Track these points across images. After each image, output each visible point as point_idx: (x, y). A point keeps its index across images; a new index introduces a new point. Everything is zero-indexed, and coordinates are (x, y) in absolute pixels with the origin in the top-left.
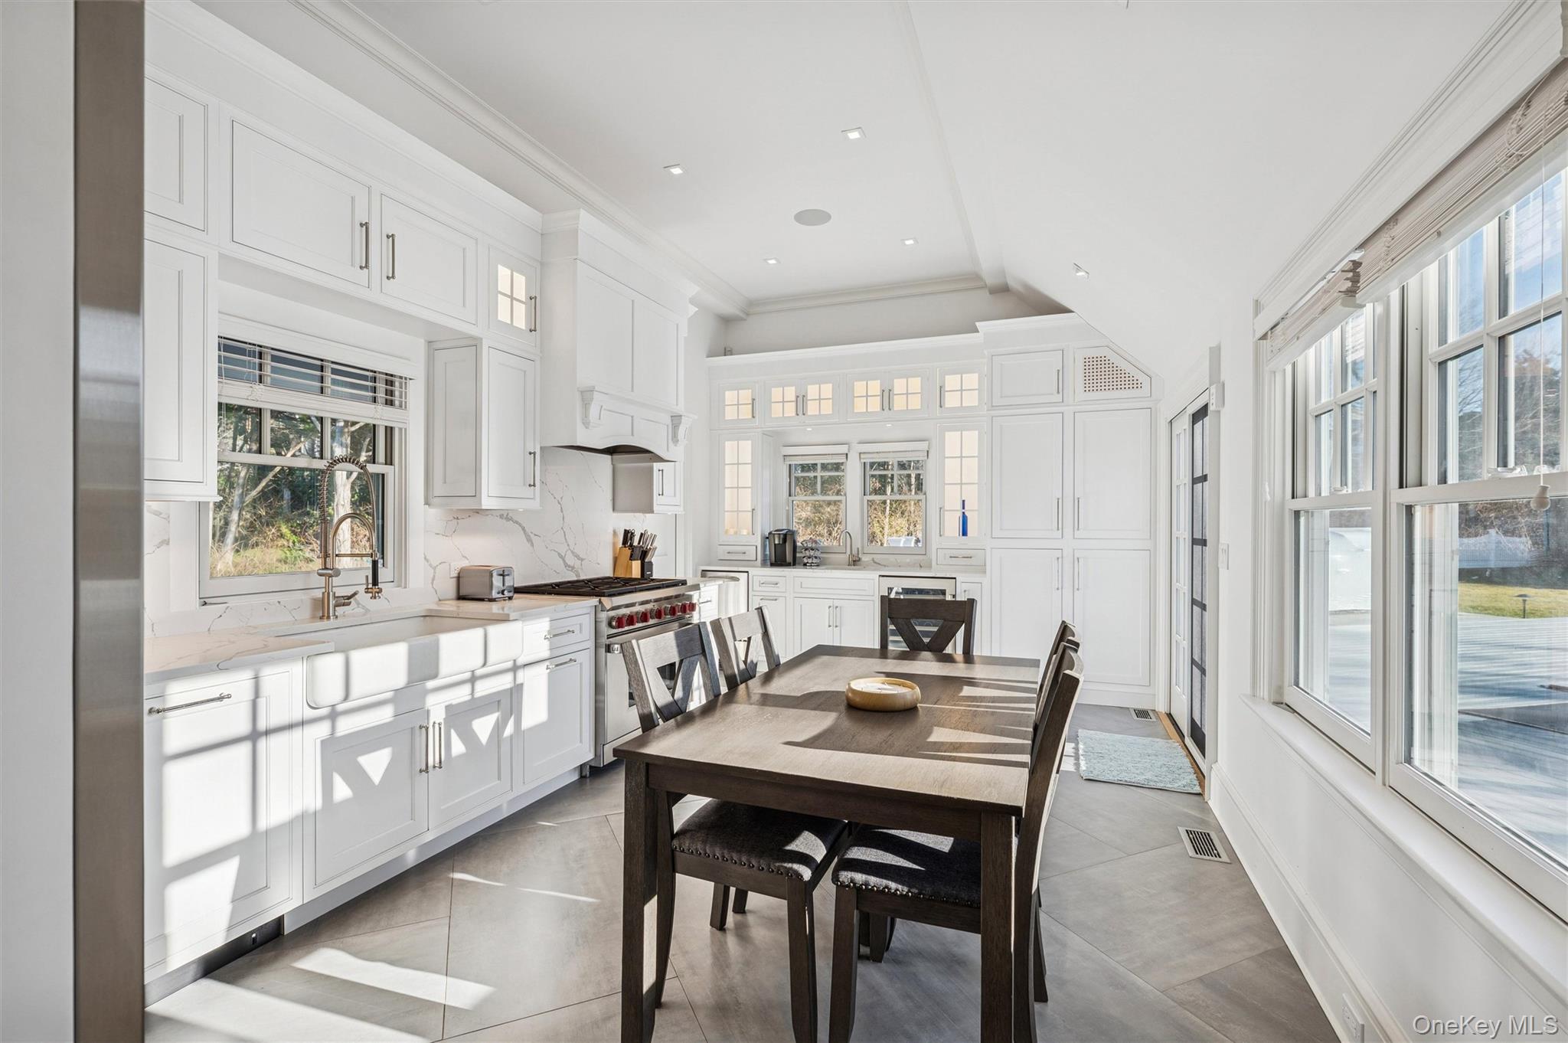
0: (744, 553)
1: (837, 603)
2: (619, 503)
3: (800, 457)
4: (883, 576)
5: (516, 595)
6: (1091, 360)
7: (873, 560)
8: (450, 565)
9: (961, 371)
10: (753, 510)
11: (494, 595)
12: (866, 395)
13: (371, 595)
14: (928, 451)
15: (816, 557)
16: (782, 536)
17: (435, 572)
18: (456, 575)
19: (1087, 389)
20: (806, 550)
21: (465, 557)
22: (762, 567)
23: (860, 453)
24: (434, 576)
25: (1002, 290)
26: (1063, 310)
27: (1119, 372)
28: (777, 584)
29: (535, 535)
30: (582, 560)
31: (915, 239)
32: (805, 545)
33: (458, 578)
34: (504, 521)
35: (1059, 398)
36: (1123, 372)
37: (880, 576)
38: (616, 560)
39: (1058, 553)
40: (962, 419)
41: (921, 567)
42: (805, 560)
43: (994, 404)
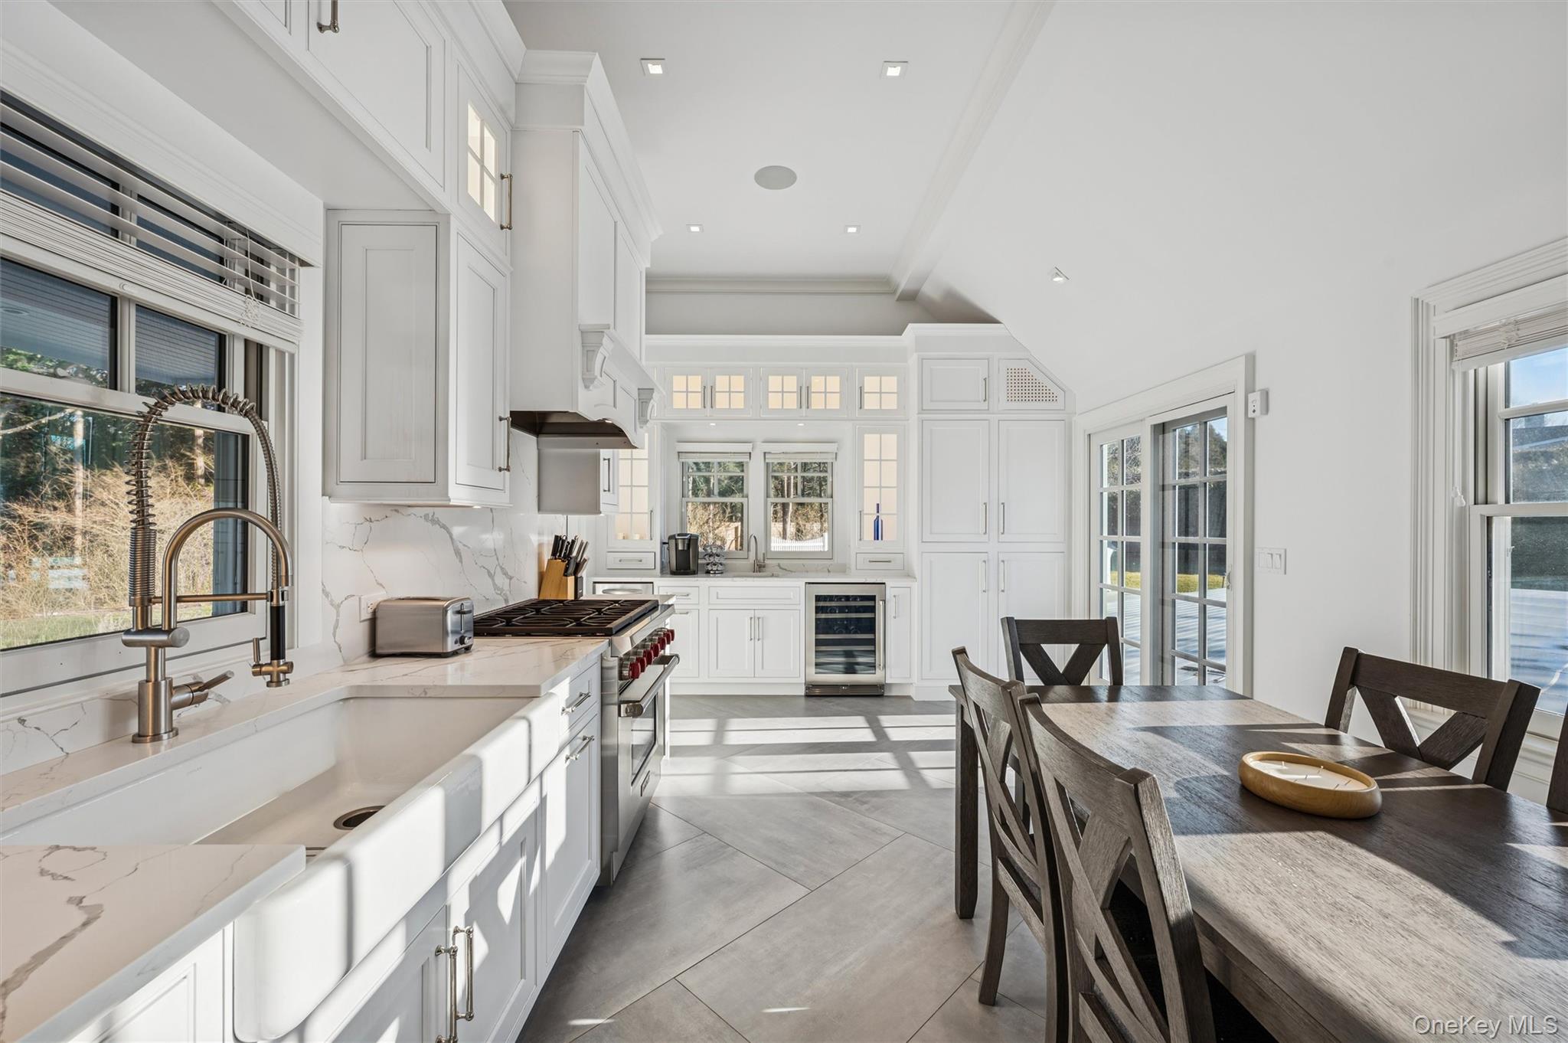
0: (641, 561)
1: (758, 614)
2: (547, 501)
3: (698, 455)
4: (809, 583)
5: (477, 642)
6: (1013, 371)
7: (779, 565)
8: (360, 599)
9: (879, 373)
10: (652, 511)
11: (451, 645)
12: (781, 391)
13: (268, 678)
14: (836, 454)
15: (721, 564)
16: (686, 542)
17: (338, 615)
18: (369, 616)
19: (1010, 399)
20: (710, 556)
21: (381, 585)
22: (661, 577)
23: (765, 453)
24: (337, 621)
25: (910, 298)
26: (988, 320)
27: (1038, 385)
28: (688, 595)
29: (464, 545)
30: (511, 578)
31: (858, 227)
32: (709, 551)
33: (373, 621)
34: (430, 524)
35: (984, 406)
36: (1041, 385)
37: (806, 583)
38: (541, 577)
39: (984, 557)
40: (882, 422)
41: (829, 571)
42: (709, 568)
43: (924, 408)
